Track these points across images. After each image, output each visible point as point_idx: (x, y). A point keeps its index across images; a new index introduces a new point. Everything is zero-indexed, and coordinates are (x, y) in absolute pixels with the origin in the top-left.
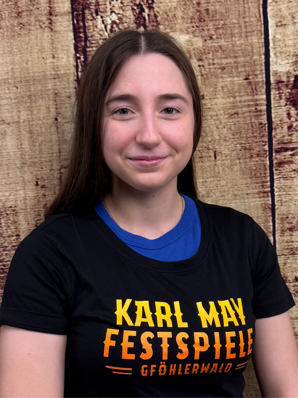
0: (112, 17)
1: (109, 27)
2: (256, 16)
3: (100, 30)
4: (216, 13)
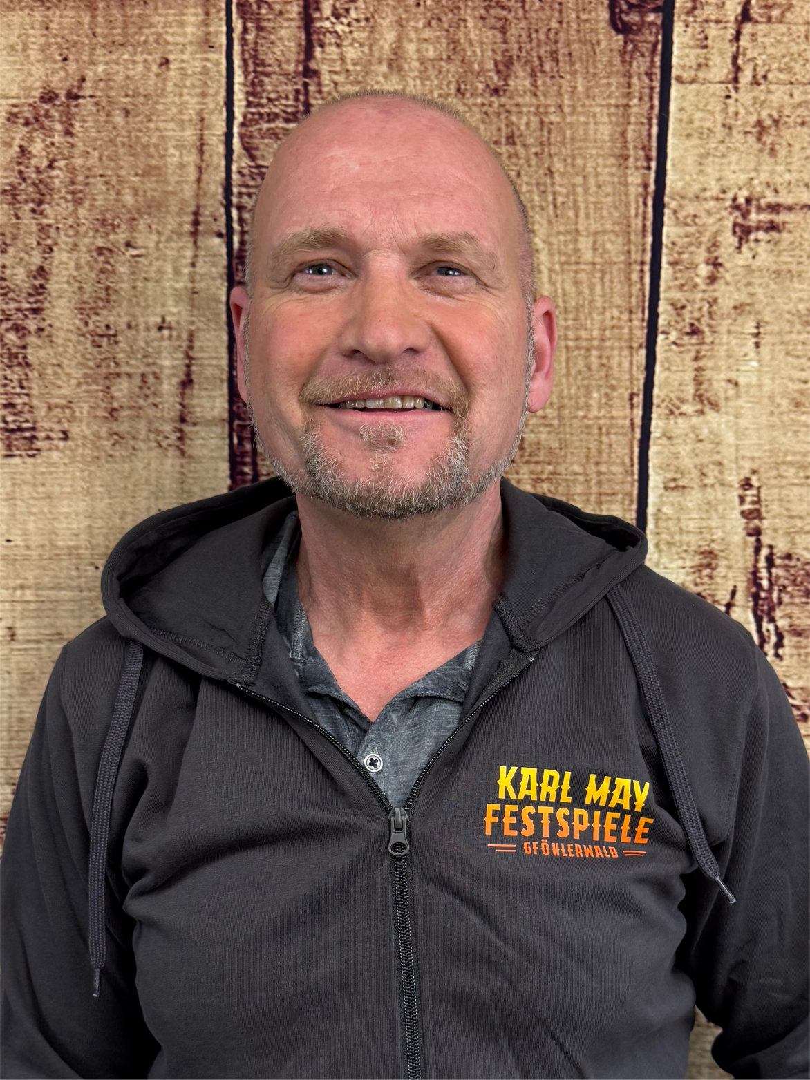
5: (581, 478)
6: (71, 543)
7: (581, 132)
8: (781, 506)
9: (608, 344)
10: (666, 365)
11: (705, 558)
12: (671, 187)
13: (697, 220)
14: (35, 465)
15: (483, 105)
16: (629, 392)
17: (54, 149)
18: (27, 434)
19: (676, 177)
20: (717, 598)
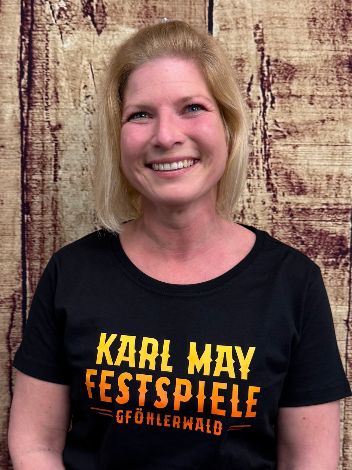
0: (61, 3)
1: (56, 13)
2: (201, 18)
3: (48, 15)
4: (163, 12)
8: (272, 37)
11: (239, 62)
20: (245, 80)
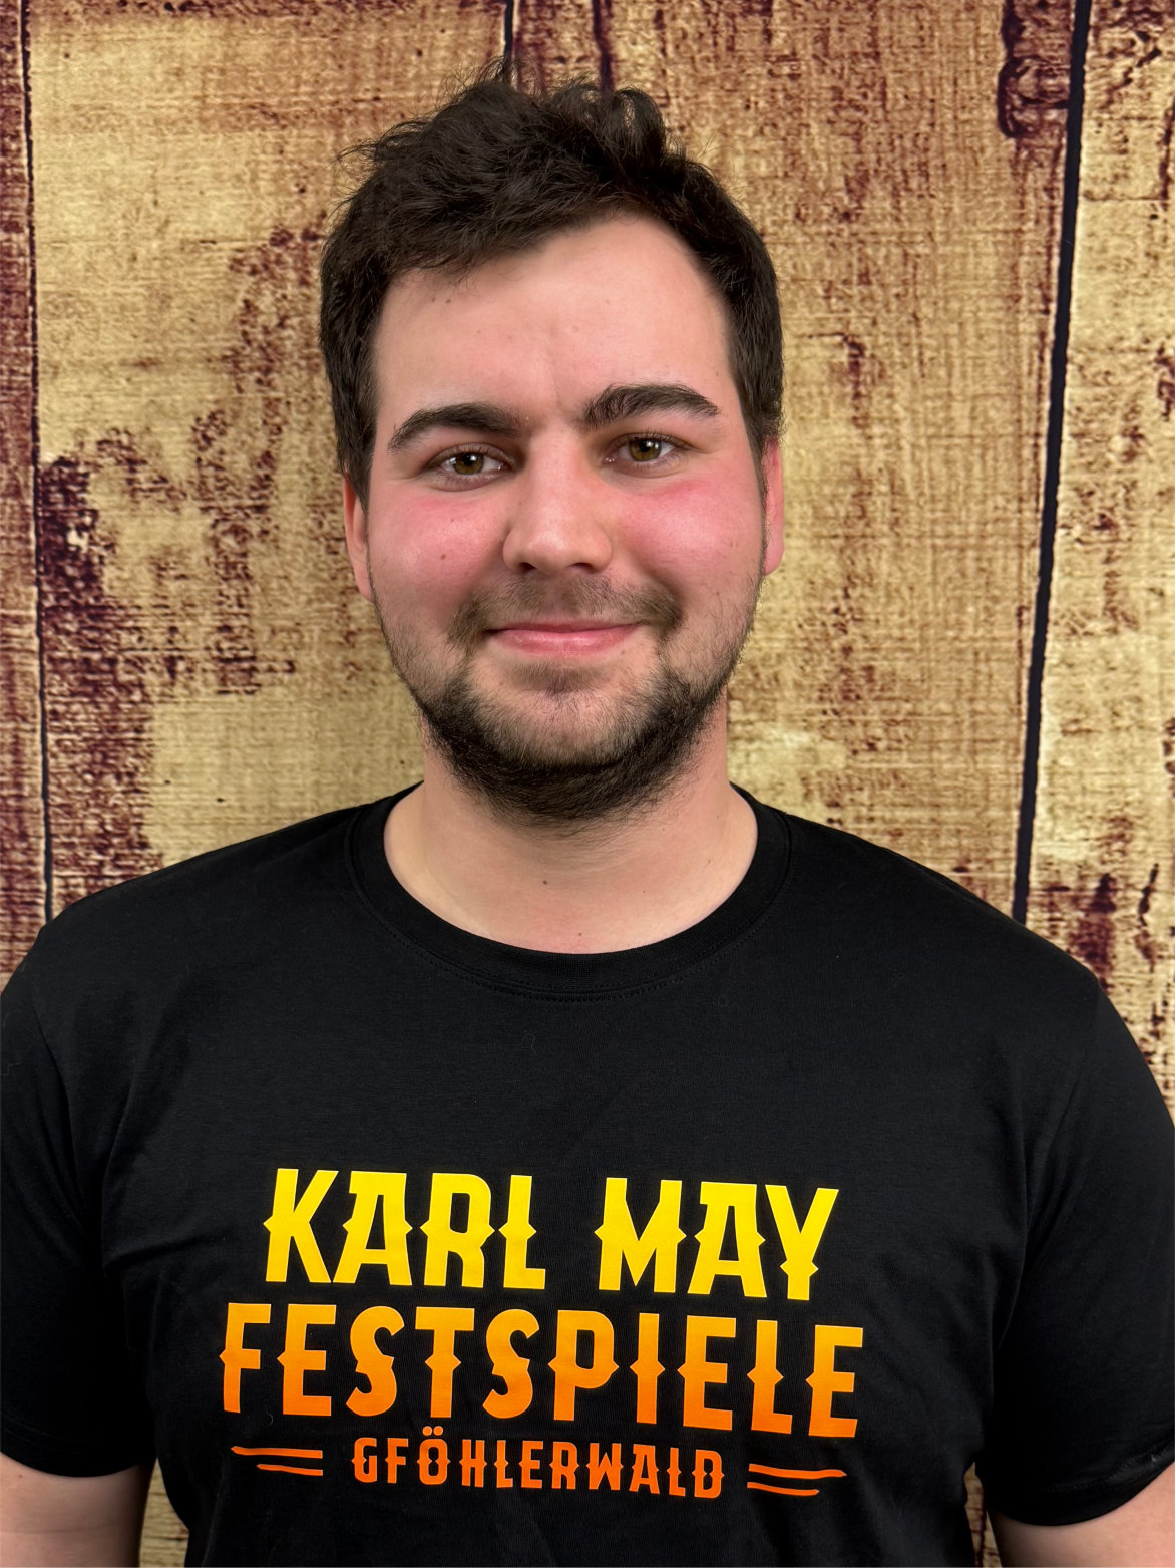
5: (950, 720)
6: (295, 804)
7: (958, 266)
9: (989, 541)
10: (1067, 569)
12: (1077, 337)
13: (1110, 379)
14: (253, 704)
15: (829, 233)
16: (1016, 604)
17: (285, 303)
18: (245, 665)
19: (1084, 323)
